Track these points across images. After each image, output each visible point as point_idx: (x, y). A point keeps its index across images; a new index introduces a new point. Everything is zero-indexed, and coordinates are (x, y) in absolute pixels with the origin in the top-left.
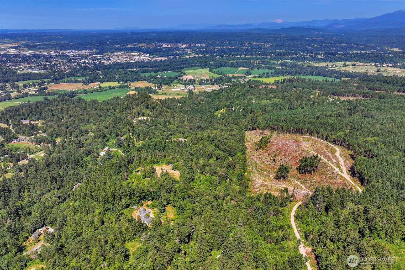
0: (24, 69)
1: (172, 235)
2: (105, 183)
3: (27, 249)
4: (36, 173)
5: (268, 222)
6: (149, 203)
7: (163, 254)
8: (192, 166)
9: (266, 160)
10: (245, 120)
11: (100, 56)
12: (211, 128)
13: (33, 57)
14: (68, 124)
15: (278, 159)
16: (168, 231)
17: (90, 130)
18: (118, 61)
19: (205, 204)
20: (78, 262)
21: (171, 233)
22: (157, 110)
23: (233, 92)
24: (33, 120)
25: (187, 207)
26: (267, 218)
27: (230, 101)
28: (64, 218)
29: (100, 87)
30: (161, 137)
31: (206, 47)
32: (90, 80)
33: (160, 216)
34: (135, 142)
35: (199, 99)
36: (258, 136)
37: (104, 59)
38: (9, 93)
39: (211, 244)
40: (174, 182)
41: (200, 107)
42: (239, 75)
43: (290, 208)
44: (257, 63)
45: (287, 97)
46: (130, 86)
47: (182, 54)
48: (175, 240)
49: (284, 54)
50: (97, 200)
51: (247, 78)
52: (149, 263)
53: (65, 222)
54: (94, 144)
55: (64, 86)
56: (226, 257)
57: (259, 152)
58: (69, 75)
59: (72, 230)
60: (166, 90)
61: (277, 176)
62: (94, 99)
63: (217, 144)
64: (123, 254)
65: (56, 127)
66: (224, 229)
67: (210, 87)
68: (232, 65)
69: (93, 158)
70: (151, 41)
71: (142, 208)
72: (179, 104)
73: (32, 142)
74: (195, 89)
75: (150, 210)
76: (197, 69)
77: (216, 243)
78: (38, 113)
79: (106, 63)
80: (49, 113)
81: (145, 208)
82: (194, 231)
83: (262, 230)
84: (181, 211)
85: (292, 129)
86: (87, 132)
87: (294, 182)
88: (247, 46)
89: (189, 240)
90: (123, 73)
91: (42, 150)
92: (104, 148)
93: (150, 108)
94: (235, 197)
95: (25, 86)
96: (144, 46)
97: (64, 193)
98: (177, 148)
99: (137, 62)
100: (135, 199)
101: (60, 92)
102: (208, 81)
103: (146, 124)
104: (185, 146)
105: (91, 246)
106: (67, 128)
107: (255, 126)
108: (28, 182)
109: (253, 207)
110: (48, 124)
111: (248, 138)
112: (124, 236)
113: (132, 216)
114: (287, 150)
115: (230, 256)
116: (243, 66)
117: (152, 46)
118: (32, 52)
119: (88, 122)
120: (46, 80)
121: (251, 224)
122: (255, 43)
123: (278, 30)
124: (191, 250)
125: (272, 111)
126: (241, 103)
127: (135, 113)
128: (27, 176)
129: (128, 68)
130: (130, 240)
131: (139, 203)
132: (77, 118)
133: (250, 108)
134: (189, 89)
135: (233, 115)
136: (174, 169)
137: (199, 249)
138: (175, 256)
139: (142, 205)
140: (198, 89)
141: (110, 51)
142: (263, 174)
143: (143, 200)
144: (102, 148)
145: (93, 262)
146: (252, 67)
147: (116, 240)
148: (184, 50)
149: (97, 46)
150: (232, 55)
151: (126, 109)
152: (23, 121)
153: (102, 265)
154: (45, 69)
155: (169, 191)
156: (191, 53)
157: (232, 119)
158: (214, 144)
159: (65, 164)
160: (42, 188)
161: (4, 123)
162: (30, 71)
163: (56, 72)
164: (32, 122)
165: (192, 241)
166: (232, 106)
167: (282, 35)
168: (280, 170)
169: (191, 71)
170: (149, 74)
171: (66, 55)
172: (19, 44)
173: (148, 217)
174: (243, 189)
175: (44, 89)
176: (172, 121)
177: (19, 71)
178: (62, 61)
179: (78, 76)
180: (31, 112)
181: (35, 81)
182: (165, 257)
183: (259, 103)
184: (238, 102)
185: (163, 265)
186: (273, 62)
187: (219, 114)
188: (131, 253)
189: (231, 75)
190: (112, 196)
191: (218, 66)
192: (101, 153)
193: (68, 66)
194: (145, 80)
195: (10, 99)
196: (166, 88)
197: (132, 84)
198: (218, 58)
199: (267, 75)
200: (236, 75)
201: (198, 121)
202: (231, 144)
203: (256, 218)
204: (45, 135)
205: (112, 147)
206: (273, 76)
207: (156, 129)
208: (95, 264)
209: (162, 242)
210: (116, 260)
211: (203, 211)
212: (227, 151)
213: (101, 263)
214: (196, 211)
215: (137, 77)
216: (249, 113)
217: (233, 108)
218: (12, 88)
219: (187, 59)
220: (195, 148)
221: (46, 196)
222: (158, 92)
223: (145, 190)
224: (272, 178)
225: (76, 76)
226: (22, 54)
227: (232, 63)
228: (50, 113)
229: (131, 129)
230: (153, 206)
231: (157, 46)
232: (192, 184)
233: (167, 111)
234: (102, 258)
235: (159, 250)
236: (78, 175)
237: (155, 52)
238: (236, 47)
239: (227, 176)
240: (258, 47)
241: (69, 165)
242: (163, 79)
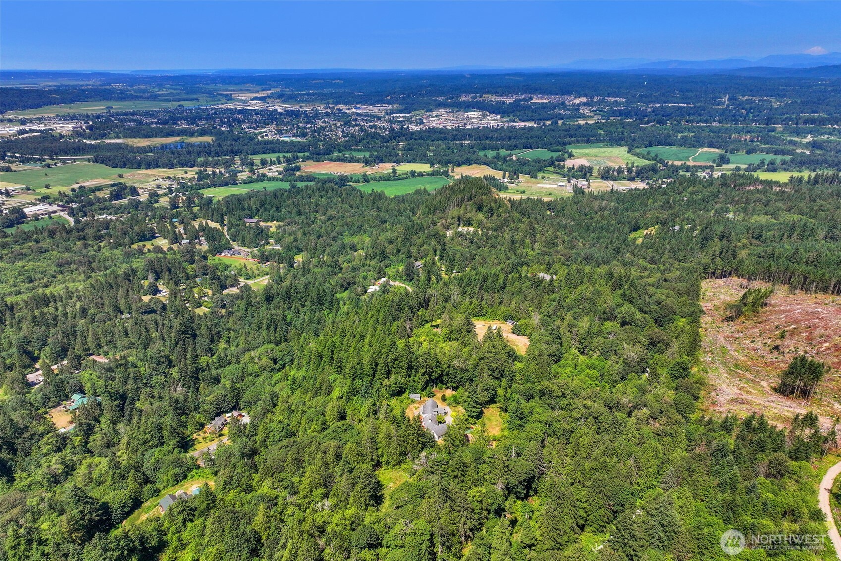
0: (269, 133)
1: (487, 471)
2: (363, 337)
3: (198, 446)
4: (246, 310)
5: (750, 490)
6: (449, 393)
7: (459, 509)
8: (561, 331)
9: (753, 345)
10: (704, 254)
11: (404, 117)
12: (617, 263)
13: (287, 114)
14: (323, 230)
15: (788, 346)
16: (478, 459)
17: (359, 246)
18: (437, 126)
19: (579, 416)
20: (274, 489)
21: (485, 465)
22: (499, 216)
23: (679, 194)
24: (264, 221)
25: (536, 416)
26: (746, 478)
27: (670, 212)
28: (272, 399)
29: (394, 171)
30: (499, 268)
31: (627, 104)
32: (377, 157)
33: (468, 426)
34: (443, 273)
35: (596, 204)
36: (733, 291)
37: (411, 122)
38: (235, 174)
39: (582, 513)
40: (512, 355)
41: (596, 219)
42: (698, 164)
43: (819, 469)
44: (746, 140)
45: (822, 211)
46: (451, 174)
47: (570, 117)
48: (493, 484)
49: (822, 122)
50: (340, 369)
51: (717, 170)
52: (421, 524)
53: (274, 407)
54: (362, 269)
55: (330, 167)
56: (620, 553)
57: (735, 326)
58: (342, 148)
59: (280, 422)
60: (526, 184)
61: (784, 385)
62: (379, 192)
63: (627, 292)
64: (368, 489)
65: (299, 235)
66: (623, 483)
67: (625, 185)
68: (684, 143)
69: (353, 295)
70: (508, 90)
71: (429, 401)
72: (548, 213)
73: (253, 257)
74: (589, 187)
75: (447, 409)
76: (601, 147)
77: (595, 514)
78: (274, 209)
79: (414, 128)
80: (292, 210)
81: (437, 401)
82: (542, 474)
83: (731, 507)
84: (519, 422)
85: (832, 284)
86: (354, 248)
87: (831, 408)
88: (726, 102)
89: (528, 492)
90: (443, 149)
91: (267, 274)
92: (379, 278)
93: (485, 209)
94: (661, 412)
95: (264, 163)
96: (494, 99)
97: (284, 353)
98: (531, 293)
99: (474, 129)
100: (419, 378)
101: (321, 177)
102: (623, 172)
103: (472, 242)
104: (551, 288)
105: (306, 459)
106: (319, 237)
107: (728, 269)
108: (230, 325)
109: (708, 444)
110: (287, 228)
111: (707, 293)
112: (380, 451)
113: (403, 412)
114: (816, 327)
115: (633, 553)
116: (710, 146)
117: (509, 100)
118: (287, 106)
119: (360, 229)
120: (300, 155)
121: (698, 484)
122: (746, 98)
123: (811, 70)
124: (530, 518)
125: (777, 240)
126: (699, 217)
127: (453, 218)
128: (230, 314)
129: (455, 140)
130: (391, 464)
131: (425, 389)
132: (341, 222)
133: (719, 229)
134: (575, 186)
135: (673, 241)
136: (517, 331)
137: (549, 516)
138: (488, 524)
139: (431, 395)
140: (598, 186)
141: (424, 107)
142: (739, 377)
143: (436, 385)
144: (374, 279)
145: (301, 494)
146: (732, 147)
147: (360, 458)
148: (577, 108)
149: (403, 97)
150: (687, 121)
151: (435, 209)
152: (246, 220)
153: (319, 505)
154: (304, 135)
155: (498, 375)
156: (591, 114)
157: (671, 247)
158: (621, 291)
159: (300, 300)
160: (249, 339)
161: (216, 222)
162: (277, 137)
163: (321, 141)
164: (262, 224)
165: (535, 497)
166: (674, 221)
167: (822, 81)
168: (792, 371)
169: (586, 151)
170: (496, 152)
171: (344, 112)
172: (269, 92)
173: (440, 422)
174: (687, 398)
175: (294, 169)
176: (528, 240)
177: (259, 138)
178: (334, 122)
179: (358, 150)
180: (262, 204)
181: (281, 155)
182: (463, 519)
183: (744, 220)
184: (690, 214)
185: (454, 535)
186: (789, 139)
187: (639, 237)
188: (386, 492)
189: (678, 163)
190: (371, 364)
191: (650, 142)
192: (371, 287)
193: (343, 132)
194: (485, 164)
195: (235, 183)
196: (525, 182)
197: (457, 169)
198: (652, 126)
199: (771, 166)
200: (691, 163)
201: (587, 246)
202: (663, 297)
203: (717, 474)
204: (278, 247)
205: (395, 279)
206: (785, 170)
207: (490, 251)
208: (307, 501)
209: (463, 481)
210: (351, 502)
211: (572, 432)
212: (650, 311)
213: (317, 499)
214: (556, 429)
215: (469, 156)
216: (716, 239)
217: (677, 228)
218: (243, 164)
219: (580, 126)
220: (572, 296)
221: (253, 353)
222: (507, 189)
223: (443, 363)
224: (768, 389)
225: (355, 150)
226: (270, 109)
227: (683, 138)
228: (295, 210)
229: (439, 247)
230: (456, 402)
231: (521, 100)
232: (554, 367)
233: (520, 221)
234: (321, 490)
235: (450, 498)
236: (318, 324)
237: (513, 111)
238: (699, 104)
239: (644, 364)
240: (753, 105)
241: (307, 303)
242: (523, 163)
